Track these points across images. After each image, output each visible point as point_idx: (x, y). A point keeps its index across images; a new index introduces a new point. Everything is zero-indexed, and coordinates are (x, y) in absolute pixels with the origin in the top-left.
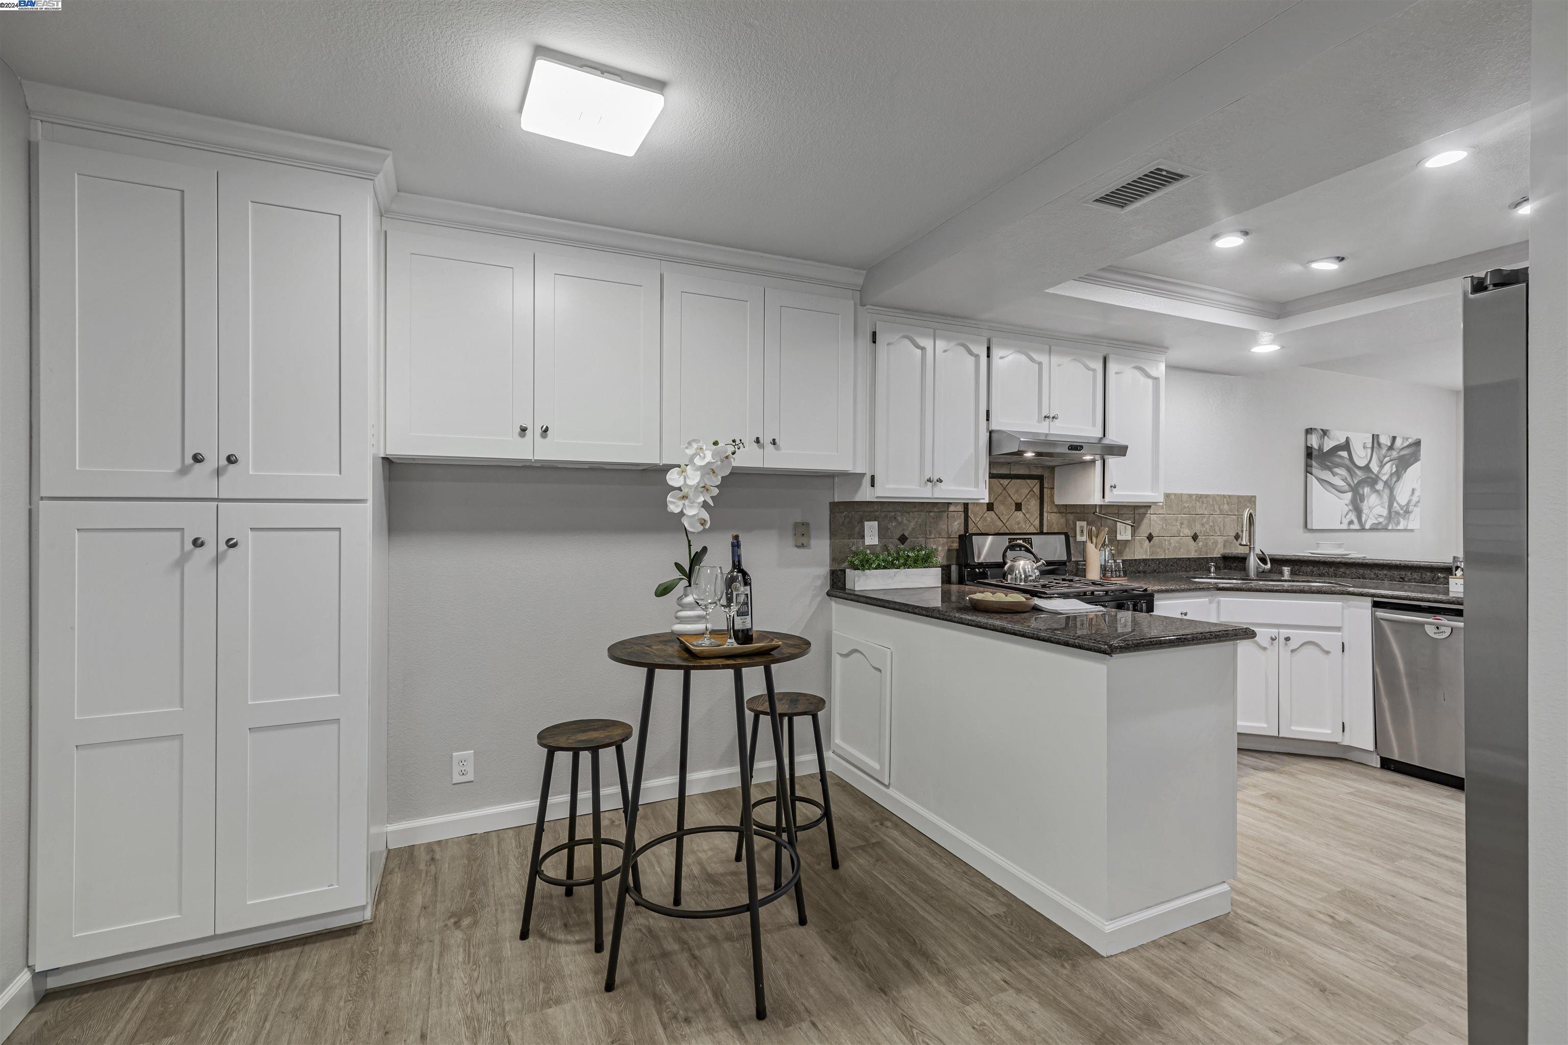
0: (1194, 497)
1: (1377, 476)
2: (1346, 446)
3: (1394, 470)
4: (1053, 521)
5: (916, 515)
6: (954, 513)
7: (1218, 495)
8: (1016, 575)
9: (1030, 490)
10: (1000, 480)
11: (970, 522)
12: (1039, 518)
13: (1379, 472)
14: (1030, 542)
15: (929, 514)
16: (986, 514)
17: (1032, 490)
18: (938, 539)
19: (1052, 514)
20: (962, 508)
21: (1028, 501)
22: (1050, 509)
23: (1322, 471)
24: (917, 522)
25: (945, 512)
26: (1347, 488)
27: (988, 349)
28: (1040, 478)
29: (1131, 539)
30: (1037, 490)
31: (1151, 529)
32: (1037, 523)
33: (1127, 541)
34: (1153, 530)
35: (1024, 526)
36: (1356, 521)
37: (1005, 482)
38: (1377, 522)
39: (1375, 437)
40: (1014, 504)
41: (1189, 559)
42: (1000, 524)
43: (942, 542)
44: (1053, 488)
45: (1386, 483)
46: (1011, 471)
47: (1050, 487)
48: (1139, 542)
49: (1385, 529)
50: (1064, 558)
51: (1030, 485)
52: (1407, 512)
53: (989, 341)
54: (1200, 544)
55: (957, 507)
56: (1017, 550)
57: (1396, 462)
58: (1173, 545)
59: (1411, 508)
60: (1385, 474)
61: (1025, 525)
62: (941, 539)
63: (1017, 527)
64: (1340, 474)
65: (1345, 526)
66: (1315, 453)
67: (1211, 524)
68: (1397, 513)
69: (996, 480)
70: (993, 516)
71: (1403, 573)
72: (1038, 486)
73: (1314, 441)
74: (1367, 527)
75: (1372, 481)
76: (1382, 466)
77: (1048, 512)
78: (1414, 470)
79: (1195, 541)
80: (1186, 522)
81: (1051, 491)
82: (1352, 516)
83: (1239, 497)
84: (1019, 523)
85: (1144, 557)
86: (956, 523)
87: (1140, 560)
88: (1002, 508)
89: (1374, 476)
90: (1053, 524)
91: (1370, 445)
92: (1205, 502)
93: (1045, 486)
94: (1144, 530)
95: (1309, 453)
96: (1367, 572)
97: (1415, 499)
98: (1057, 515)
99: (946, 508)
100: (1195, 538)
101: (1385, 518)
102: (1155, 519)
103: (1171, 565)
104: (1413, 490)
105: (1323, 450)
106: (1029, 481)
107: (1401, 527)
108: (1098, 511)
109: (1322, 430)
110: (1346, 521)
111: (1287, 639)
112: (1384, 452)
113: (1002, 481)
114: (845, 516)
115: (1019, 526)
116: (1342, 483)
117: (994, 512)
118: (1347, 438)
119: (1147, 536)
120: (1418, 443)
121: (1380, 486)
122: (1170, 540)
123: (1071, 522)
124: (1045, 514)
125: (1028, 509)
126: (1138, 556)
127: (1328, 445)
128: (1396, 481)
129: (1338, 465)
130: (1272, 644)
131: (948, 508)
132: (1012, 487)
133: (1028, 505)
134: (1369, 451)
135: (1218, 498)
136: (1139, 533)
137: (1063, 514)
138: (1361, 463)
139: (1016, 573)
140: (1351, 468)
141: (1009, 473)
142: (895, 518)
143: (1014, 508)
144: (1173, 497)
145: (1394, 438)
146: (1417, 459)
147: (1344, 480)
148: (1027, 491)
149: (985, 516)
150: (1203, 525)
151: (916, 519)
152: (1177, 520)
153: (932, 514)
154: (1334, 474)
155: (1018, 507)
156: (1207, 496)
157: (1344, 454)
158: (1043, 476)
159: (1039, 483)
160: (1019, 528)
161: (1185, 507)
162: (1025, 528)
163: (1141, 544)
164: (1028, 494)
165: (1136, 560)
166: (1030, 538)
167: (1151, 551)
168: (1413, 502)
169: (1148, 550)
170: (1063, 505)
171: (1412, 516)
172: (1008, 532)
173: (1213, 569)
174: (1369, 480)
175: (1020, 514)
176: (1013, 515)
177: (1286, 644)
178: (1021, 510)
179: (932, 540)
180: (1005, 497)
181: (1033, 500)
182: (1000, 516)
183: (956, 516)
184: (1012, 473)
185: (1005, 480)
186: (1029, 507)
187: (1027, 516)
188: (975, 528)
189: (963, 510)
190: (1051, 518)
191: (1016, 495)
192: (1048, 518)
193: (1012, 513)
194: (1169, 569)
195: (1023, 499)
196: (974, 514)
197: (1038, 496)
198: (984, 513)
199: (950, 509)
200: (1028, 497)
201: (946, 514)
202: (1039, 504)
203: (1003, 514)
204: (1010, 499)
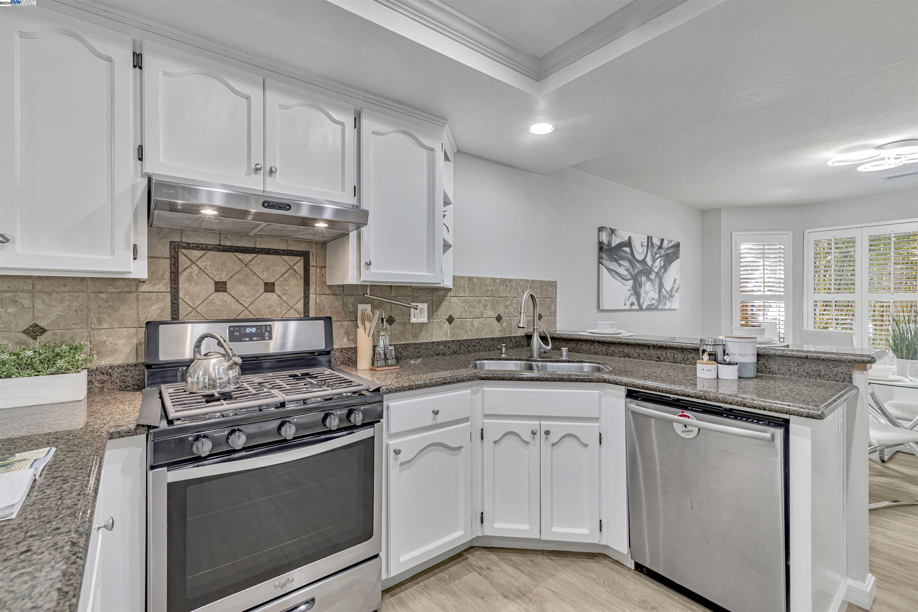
0: (498, 281)
1: (651, 268)
2: (629, 243)
3: (663, 264)
4: (325, 304)
5: (67, 298)
6: (151, 294)
7: (521, 280)
8: (198, 378)
9: (288, 267)
10: (236, 254)
11: (182, 305)
12: (302, 301)
13: (652, 265)
14: (267, 329)
15: (96, 296)
16: (213, 296)
17: (291, 268)
18: (117, 330)
19: (323, 296)
20: (166, 288)
21: (286, 280)
22: (319, 291)
23: (611, 262)
24: (69, 306)
25: (131, 292)
26: (629, 277)
27: (137, 55)
28: (305, 255)
29: (427, 322)
30: (299, 268)
31: (452, 311)
32: (300, 306)
33: (423, 324)
34: (454, 312)
35: (280, 310)
36: (636, 303)
37: (247, 257)
38: (650, 303)
39: (649, 238)
40: (263, 284)
41: (492, 339)
42: (240, 308)
43: (125, 334)
44: (325, 267)
45: (657, 273)
46: (258, 243)
47: (321, 265)
48: (438, 324)
49: (657, 309)
50: (321, 346)
51: (288, 262)
52: (671, 296)
53: (138, 46)
54: (504, 324)
56: (245, 341)
57: (664, 258)
58: (476, 326)
59: (674, 293)
60: (656, 267)
61: (281, 309)
62: (126, 329)
63: (267, 311)
64: (624, 266)
65: (627, 307)
66: (605, 247)
67: (514, 305)
68: (665, 297)
69: (231, 253)
70: (225, 299)
71: (660, 353)
72: (301, 263)
73: (604, 238)
74: (644, 307)
75: (647, 272)
76: (654, 261)
77: (316, 294)
78: (675, 266)
79: (499, 322)
80: (489, 305)
81: (321, 272)
82: (633, 299)
83: (541, 282)
84: (270, 307)
85: (444, 339)
86: (154, 308)
87: (438, 342)
88: (241, 288)
89: (648, 268)
90: (324, 307)
91: (646, 244)
92: (509, 286)
93: (311, 264)
94: (443, 312)
95: (601, 247)
96: (631, 351)
97: (676, 286)
98: (330, 297)
99: (134, 287)
100: (499, 319)
101: (657, 300)
102: (456, 301)
103: (474, 346)
104: (675, 280)
105: (611, 245)
106: (286, 258)
107: (667, 307)
108: (368, 292)
109: (610, 229)
110: (628, 303)
111: (547, 433)
112: (655, 250)
113: (241, 256)
115: (271, 310)
116: (625, 273)
117: (228, 293)
118: (629, 237)
119: (447, 318)
120: (677, 245)
121: (653, 276)
122: (472, 322)
123: (350, 305)
124: (312, 297)
125: (286, 290)
126: (436, 338)
127: (615, 241)
128: (664, 273)
129: (623, 258)
130: (534, 438)
131: (137, 286)
132: (258, 264)
133: (286, 285)
134: (645, 248)
135: (521, 283)
136: (437, 315)
137: (339, 297)
138: (640, 257)
139: (198, 375)
140: (632, 260)
141: (253, 246)
142: (14, 301)
143: (262, 288)
144: (476, 280)
145: (662, 240)
146: (677, 258)
147: (627, 270)
148: (283, 270)
149: (211, 298)
150: (507, 307)
151: (67, 303)
152: (479, 302)
153: (102, 296)
154: (620, 266)
155: (269, 287)
156: (511, 280)
157: (627, 249)
158: (309, 252)
159: (302, 261)
160: (270, 312)
161: (488, 290)
162: (281, 313)
163: (441, 327)
164: (286, 272)
165: (433, 342)
166: (270, 325)
167: (452, 333)
168: (675, 289)
169: (449, 332)
170: (338, 286)
171: (674, 299)
172: (251, 317)
173: (504, 350)
174: (645, 271)
175: (272, 297)
176: (261, 298)
177: (547, 438)
178: (273, 291)
179: (103, 331)
180: (247, 275)
181: (292, 280)
182: (238, 298)
183: (154, 298)
184: (258, 247)
185: (247, 255)
186: (287, 288)
187: (284, 298)
188: (193, 314)
189: (169, 290)
190: (321, 300)
191: (265, 273)
192: (317, 301)
193: (258, 295)
194: (471, 349)
195: (277, 278)
196: (189, 296)
197: (300, 276)
198: (209, 294)
199: (140, 290)
200: (286, 275)
201: (135, 294)
202: (303, 284)
203: (243, 296)
204: (255, 278)
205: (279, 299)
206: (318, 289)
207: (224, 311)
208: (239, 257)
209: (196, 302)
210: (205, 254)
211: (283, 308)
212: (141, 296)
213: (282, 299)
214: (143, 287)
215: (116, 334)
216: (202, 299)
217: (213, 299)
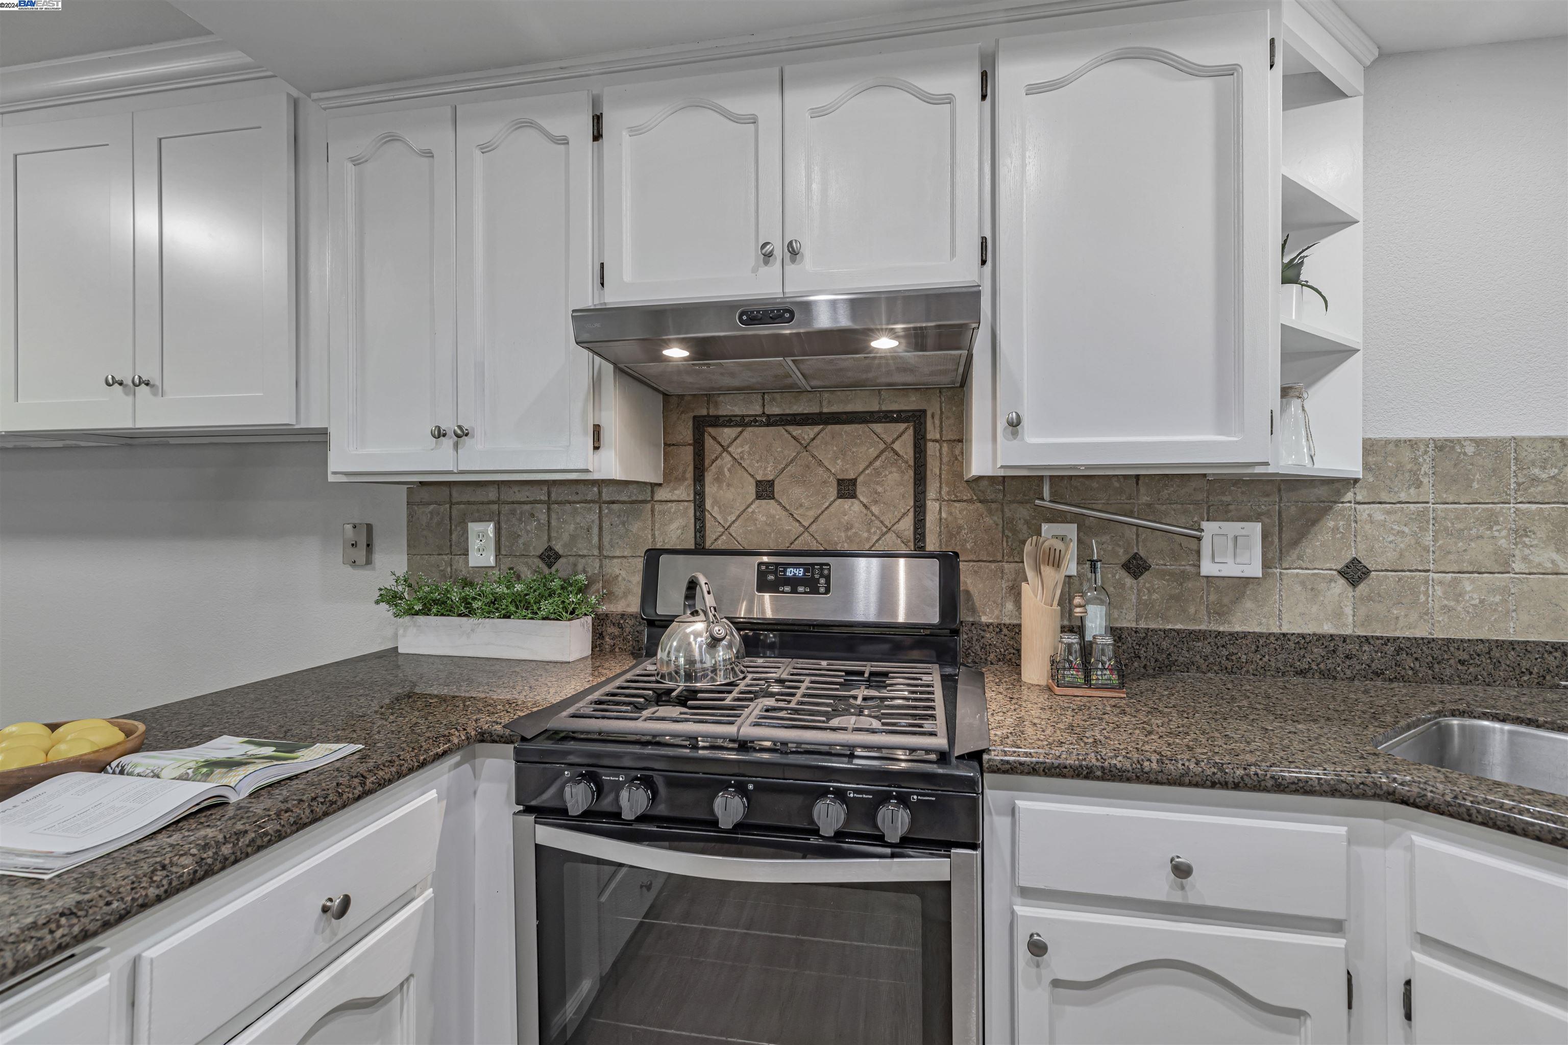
4: (961, 522)
5: (579, 510)
6: (670, 504)
9: (882, 446)
10: (790, 428)
11: (709, 523)
12: (911, 515)
14: (826, 572)
15: (608, 508)
16: (753, 506)
17: (889, 447)
18: (630, 560)
19: (956, 504)
20: (688, 495)
21: (877, 473)
22: (948, 493)
24: (581, 523)
25: (644, 502)
27: (598, 119)
28: (917, 419)
29: (1262, 573)
30: (905, 446)
31: (1362, 546)
32: (907, 525)
33: (1246, 582)
34: (1371, 549)
35: (866, 535)
37: (807, 432)
40: (835, 483)
42: (796, 529)
43: (639, 566)
44: (961, 441)
46: (824, 403)
47: (953, 438)
48: (1303, 583)
51: (882, 436)
53: (596, 102)
55: (677, 492)
56: (783, 592)
58: (1473, 597)
61: (869, 531)
62: (639, 559)
63: (843, 535)
69: (780, 428)
70: (772, 512)
72: (909, 436)
77: (939, 499)
81: (952, 450)
84: (848, 527)
85: (1328, 628)
86: (674, 526)
87: (1302, 636)
88: (797, 492)
90: (960, 528)
93: (929, 437)
94: (1326, 549)
98: (972, 507)
99: (649, 494)
102: (1379, 517)
106: (878, 427)
108: (1046, 494)
113: (797, 431)
114: (431, 513)
115: (849, 533)
117: (777, 501)
119: (1339, 567)
122: (1455, 583)
123: (1021, 526)
124: (932, 507)
125: (879, 494)
126: (1295, 626)
131: (653, 492)
132: (826, 444)
133: (878, 483)
136: (1300, 558)
137: (994, 506)
141: (817, 411)
142: (533, 515)
143: (833, 491)
144: (1470, 449)
148: (873, 452)
149: (750, 510)
151: (579, 518)
152: (1489, 521)
153: (614, 507)
155: (847, 489)
158: (924, 412)
159: (911, 431)
160: (848, 537)
161: (1535, 480)
162: (868, 539)
163: (1315, 593)
164: (877, 456)
165: (1284, 635)
166: (828, 564)
167: (1360, 611)
169: (1349, 611)
170: (991, 477)
172: (814, 546)
175: (852, 507)
176: (832, 509)
178: (854, 496)
179: (614, 560)
180: (808, 467)
181: (891, 473)
182: (792, 510)
183: (673, 510)
184: (825, 410)
185: (807, 428)
186: (880, 489)
187: (875, 509)
188: (724, 537)
189: (692, 498)
190: (951, 514)
191: (839, 461)
192: (944, 515)
193: (827, 504)
194: (1448, 672)
195: (861, 470)
196: (720, 507)
197: (907, 462)
198: (748, 503)
199: (657, 497)
200: (878, 463)
201: (649, 506)
202: (912, 480)
203: (801, 505)
204: (821, 470)
205: (865, 511)
206: (945, 489)
207: (770, 534)
208: (794, 434)
209: (729, 518)
210: (741, 432)
211: (872, 531)
212: (658, 507)
213: (871, 512)
214: (660, 494)
215: (629, 567)
216: (738, 513)
217: (753, 512)
